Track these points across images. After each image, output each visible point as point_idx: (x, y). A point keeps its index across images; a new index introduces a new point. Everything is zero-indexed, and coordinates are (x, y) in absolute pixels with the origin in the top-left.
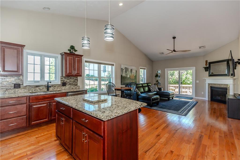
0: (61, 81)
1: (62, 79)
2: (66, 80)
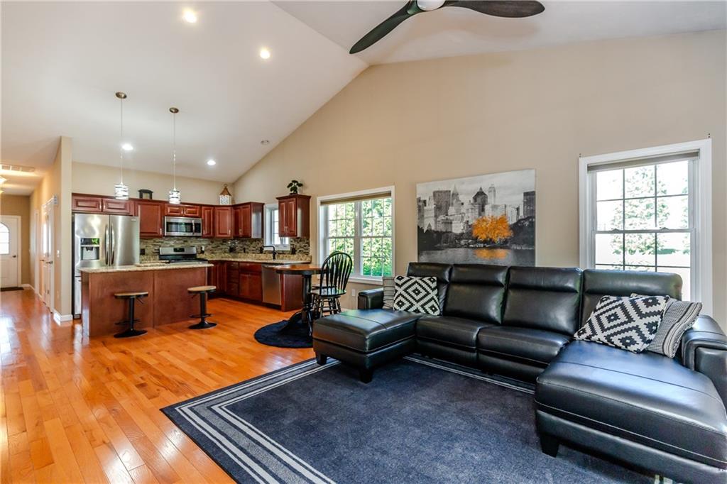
0: (291, 244)
1: (292, 241)
2: (295, 244)
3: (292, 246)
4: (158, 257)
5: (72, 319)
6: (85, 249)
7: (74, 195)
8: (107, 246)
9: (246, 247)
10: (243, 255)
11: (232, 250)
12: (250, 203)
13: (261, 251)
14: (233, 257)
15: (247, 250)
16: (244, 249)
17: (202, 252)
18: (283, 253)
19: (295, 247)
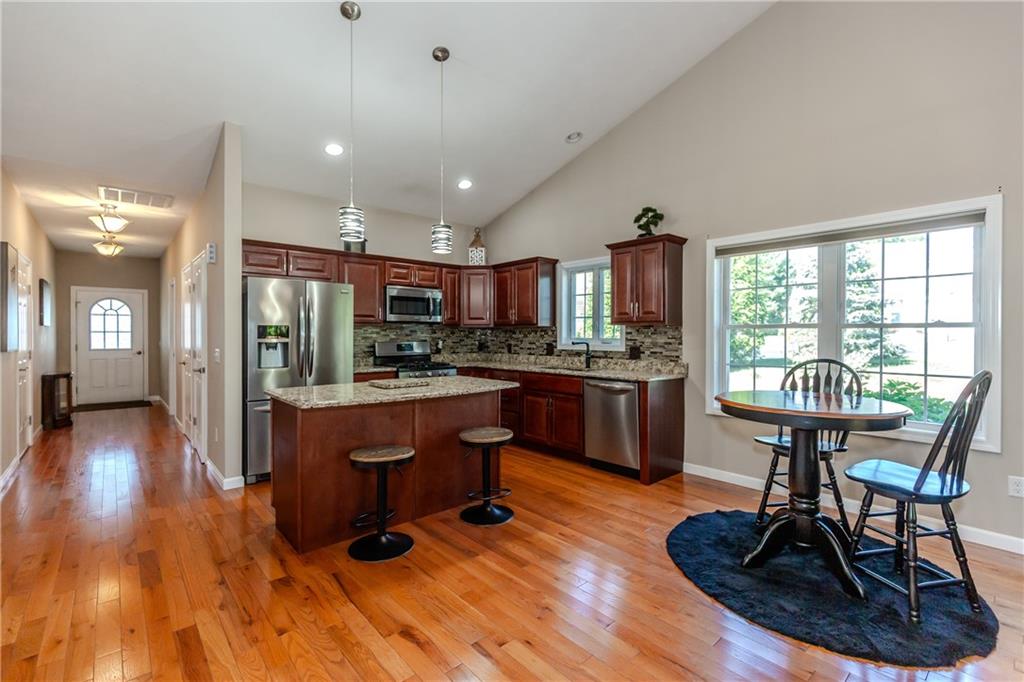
0: (627, 339)
1: (630, 333)
2: (640, 338)
3: (631, 343)
4: (371, 359)
5: (242, 484)
6: (264, 347)
7: (246, 242)
8: (303, 341)
9: (513, 343)
10: (506, 357)
11: (482, 347)
12: (535, 260)
13: (550, 350)
14: (486, 360)
15: (513, 349)
16: (509, 346)
17: (438, 351)
18: (606, 357)
19: (638, 344)
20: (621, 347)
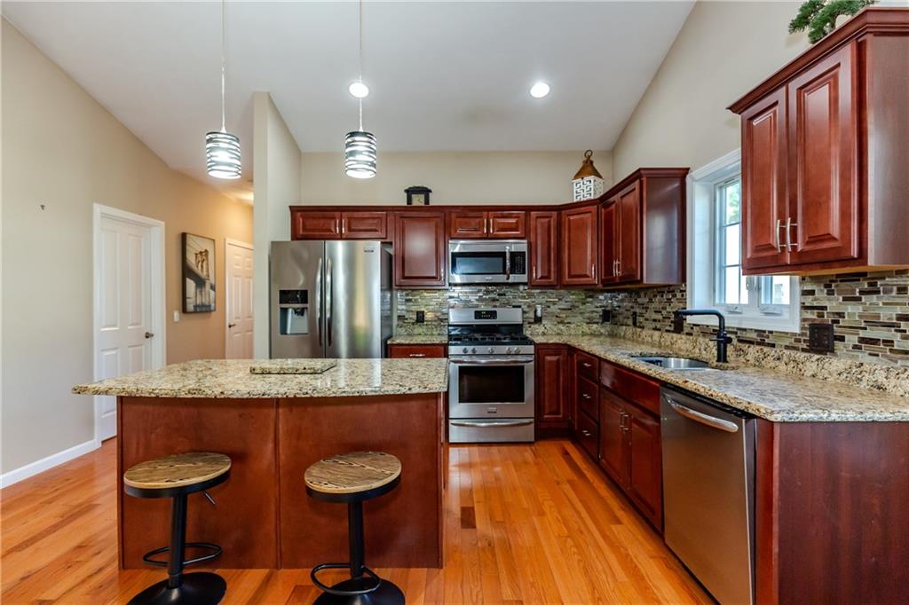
0: (805, 308)
1: (812, 293)
2: (834, 304)
3: (812, 315)
6: (290, 312)
7: (294, 209)
9: (638, 310)
10: (630, 332)
11: (608, 316)
13: (678, 325)
16: (634, 316)
17: (538, 320)
18: (762, 343)
19: (828, 319)
20: (792, 323)
